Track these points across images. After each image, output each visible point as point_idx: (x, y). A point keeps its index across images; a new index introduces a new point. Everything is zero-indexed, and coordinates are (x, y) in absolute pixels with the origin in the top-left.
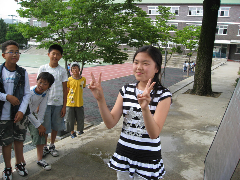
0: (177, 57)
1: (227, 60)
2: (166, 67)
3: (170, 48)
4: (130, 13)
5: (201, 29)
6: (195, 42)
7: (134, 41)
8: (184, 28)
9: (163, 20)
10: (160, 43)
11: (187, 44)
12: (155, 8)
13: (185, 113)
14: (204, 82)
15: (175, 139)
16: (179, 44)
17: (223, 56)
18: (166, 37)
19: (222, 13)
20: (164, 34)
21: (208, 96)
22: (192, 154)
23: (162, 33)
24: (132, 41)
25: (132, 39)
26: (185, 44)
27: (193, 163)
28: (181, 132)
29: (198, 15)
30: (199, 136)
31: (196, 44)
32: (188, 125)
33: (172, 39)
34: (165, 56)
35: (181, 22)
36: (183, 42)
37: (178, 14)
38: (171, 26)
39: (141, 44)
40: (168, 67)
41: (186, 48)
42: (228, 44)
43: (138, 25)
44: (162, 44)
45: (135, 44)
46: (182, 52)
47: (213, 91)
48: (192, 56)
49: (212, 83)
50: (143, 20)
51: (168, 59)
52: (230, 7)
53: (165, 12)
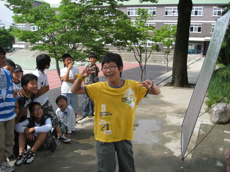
0: (155, 54)
1: (202, 56)
2: (146, 64)
3: (149, 46)
4: (113, 16)
5: (176, 28)
6: (172, 40)
7: (118, 41)
8: (162, 27)
9: (142, 21)
10: (140, 42)
11: (164, 42)
12: (134, 10)
13: (166, 102)
14: (181, 75)
15: (159, 121)
16: (158, 43)
17: (198, 52)
18: (146, 36)
19: (196, 13)
20: (143, 34)
21: (185, 87)
22: (173, 132)
23: (142, 33)
24: (116, 41)
25: (116, 39)
26: (163, 42)
27: (174, 138)
28: (163, 116)
29: (174, 15)
30: (178, 118)
31: (173, 42)
32: (169, 111)
33: (151, 38)
34: (145, 55)
35: (159, 22)
36: (161, 40)
37: (155, 14)
38: (149, 27)
39: (124, 44)
40: (148, 64)
41: (164, 46)
42: (203, 41)
43: (121, 27)
44: (142, 43)
45: (119, 44)
46: (160, 50)
47: (189, 83)
48: (170, 53)
49: (189, 76)
50: (125, 22)
51: (147, 57)
52: (203, 7)
53: (144, 14)
